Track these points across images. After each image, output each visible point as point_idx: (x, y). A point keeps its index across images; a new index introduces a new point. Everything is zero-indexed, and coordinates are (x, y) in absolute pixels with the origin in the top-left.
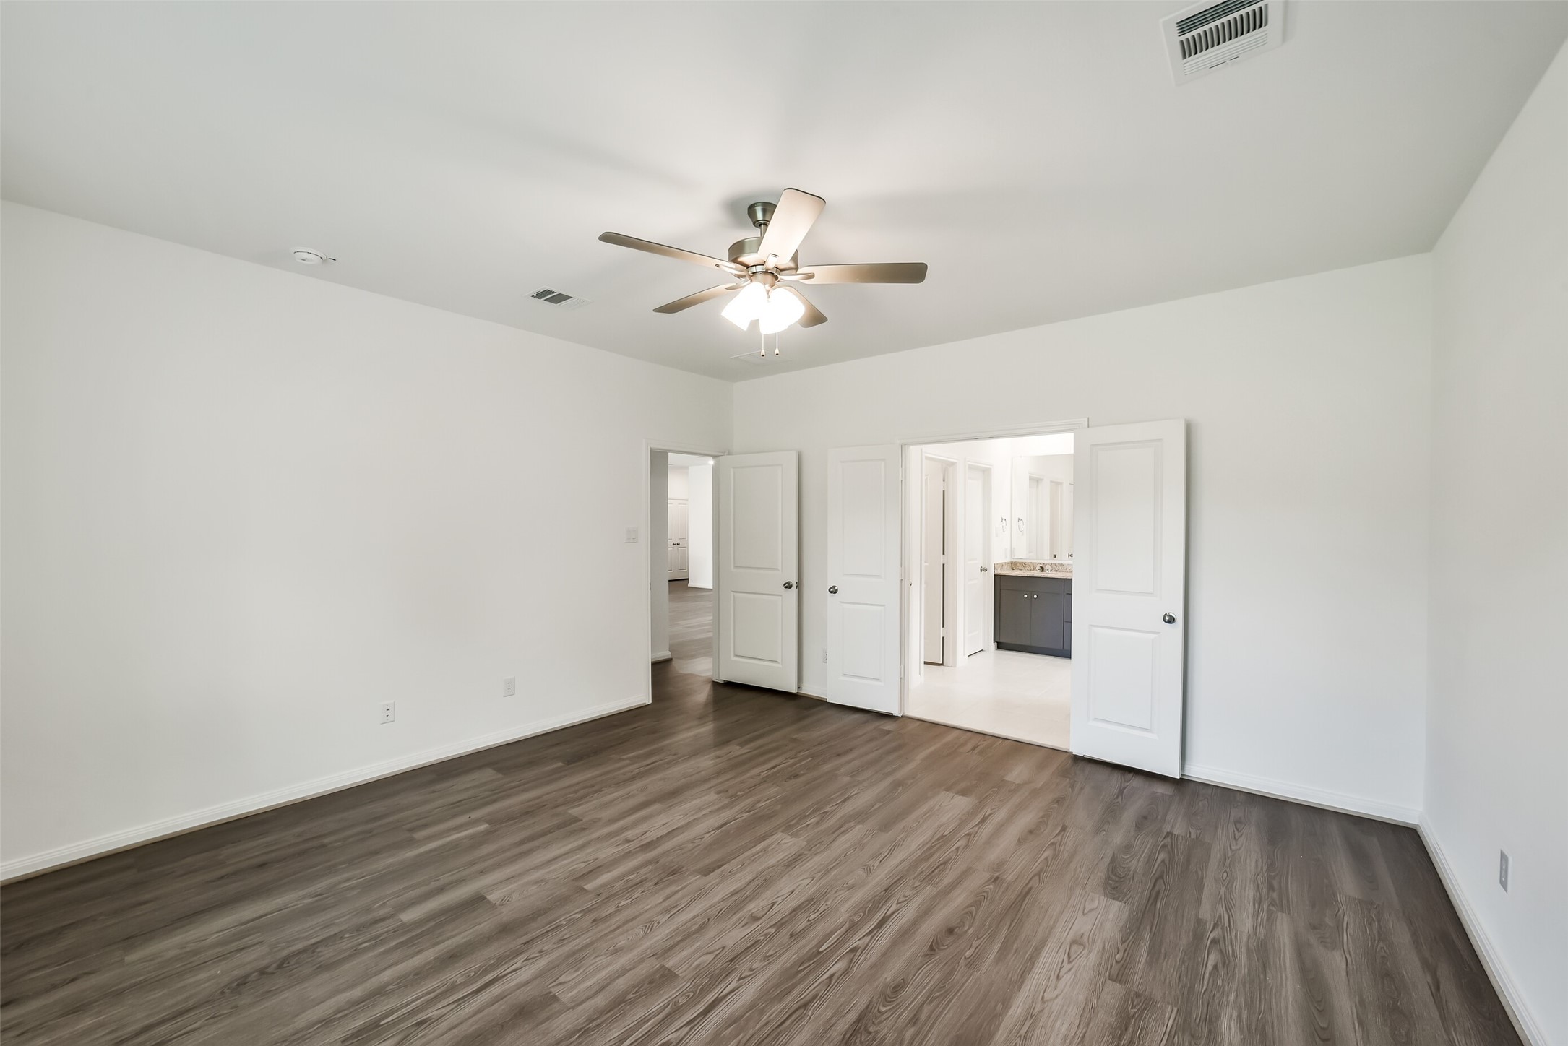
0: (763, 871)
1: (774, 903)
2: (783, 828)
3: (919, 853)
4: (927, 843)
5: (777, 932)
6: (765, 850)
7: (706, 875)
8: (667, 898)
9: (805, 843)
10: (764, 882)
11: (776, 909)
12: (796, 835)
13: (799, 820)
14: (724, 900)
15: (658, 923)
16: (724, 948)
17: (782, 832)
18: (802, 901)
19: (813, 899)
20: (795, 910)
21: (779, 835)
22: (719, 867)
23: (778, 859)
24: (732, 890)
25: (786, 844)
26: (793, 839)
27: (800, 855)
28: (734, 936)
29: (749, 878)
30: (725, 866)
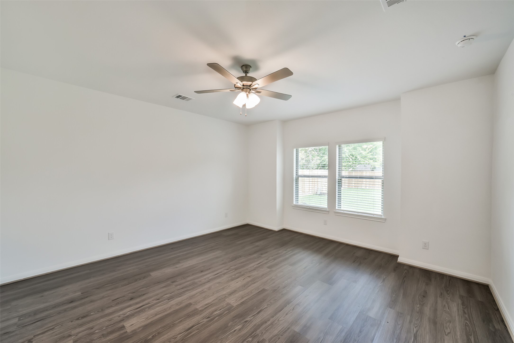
0: (244, 290)
1: (243, 280)
2: (232, 309)
3: (186, 293)
4: (179, 297)
5: (244, 274)
6: (243, 298)
7: (264, 289)
8: (274, 283)
9: (226, 300)
10: (245, 286)
11: (243, 279)
12: (228, 304)
13: (224, 313)
14: (258, 281)
15: (274, 277)
16: (257, 271)
17: (233, 306)
18: (235, 280)
19: (232, 280)
20: (238, 278)
21: (235, 305)
22: (259, 292)
23: (238, 293)
24: (255, 284)
25: (233, 301)
26: (229, 302)
27: (230, 295)
28: (255, 273)
29: (250, 287)
30: (257, 292)
